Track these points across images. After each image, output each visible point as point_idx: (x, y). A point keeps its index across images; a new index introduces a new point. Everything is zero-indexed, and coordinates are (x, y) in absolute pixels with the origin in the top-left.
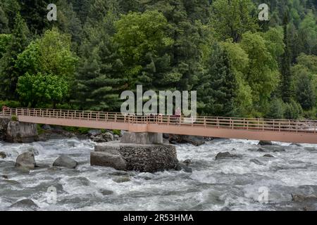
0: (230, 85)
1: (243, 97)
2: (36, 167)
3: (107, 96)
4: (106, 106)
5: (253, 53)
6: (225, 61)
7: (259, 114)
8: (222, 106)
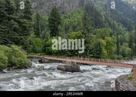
0: (100, 50)
1: (104, 54)
2: (44, 69)
3: (67, 52)
4: (66, 55)
5: (108, 42)
6: (99, 44)
7: (109, 58)
8: (98, 56)
